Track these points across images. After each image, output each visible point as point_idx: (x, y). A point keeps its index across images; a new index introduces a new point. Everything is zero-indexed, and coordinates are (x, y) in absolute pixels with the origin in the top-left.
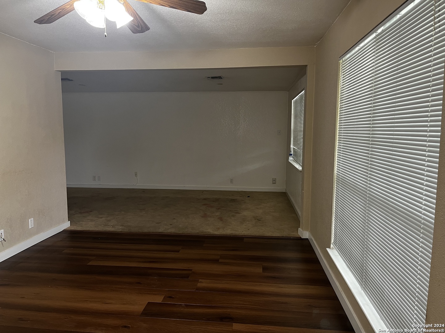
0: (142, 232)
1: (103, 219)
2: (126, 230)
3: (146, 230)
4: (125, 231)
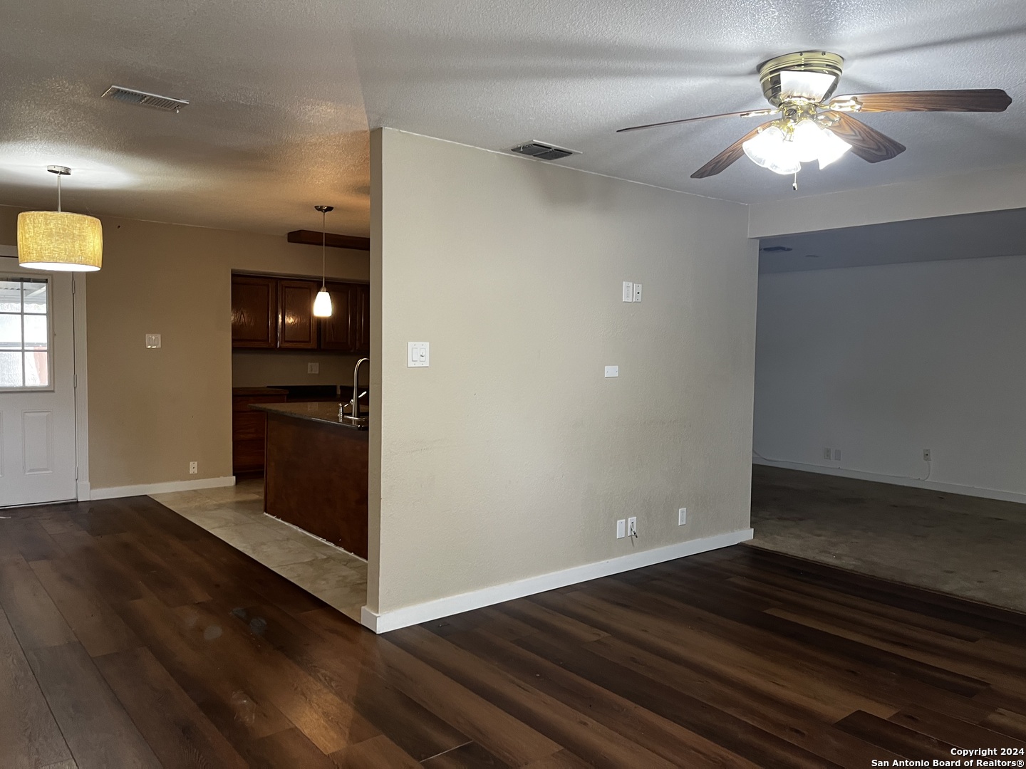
0: (902, 583)
1: (823, 538)
2: (864, 569)
3: (910, 580)
4: (862, 571)
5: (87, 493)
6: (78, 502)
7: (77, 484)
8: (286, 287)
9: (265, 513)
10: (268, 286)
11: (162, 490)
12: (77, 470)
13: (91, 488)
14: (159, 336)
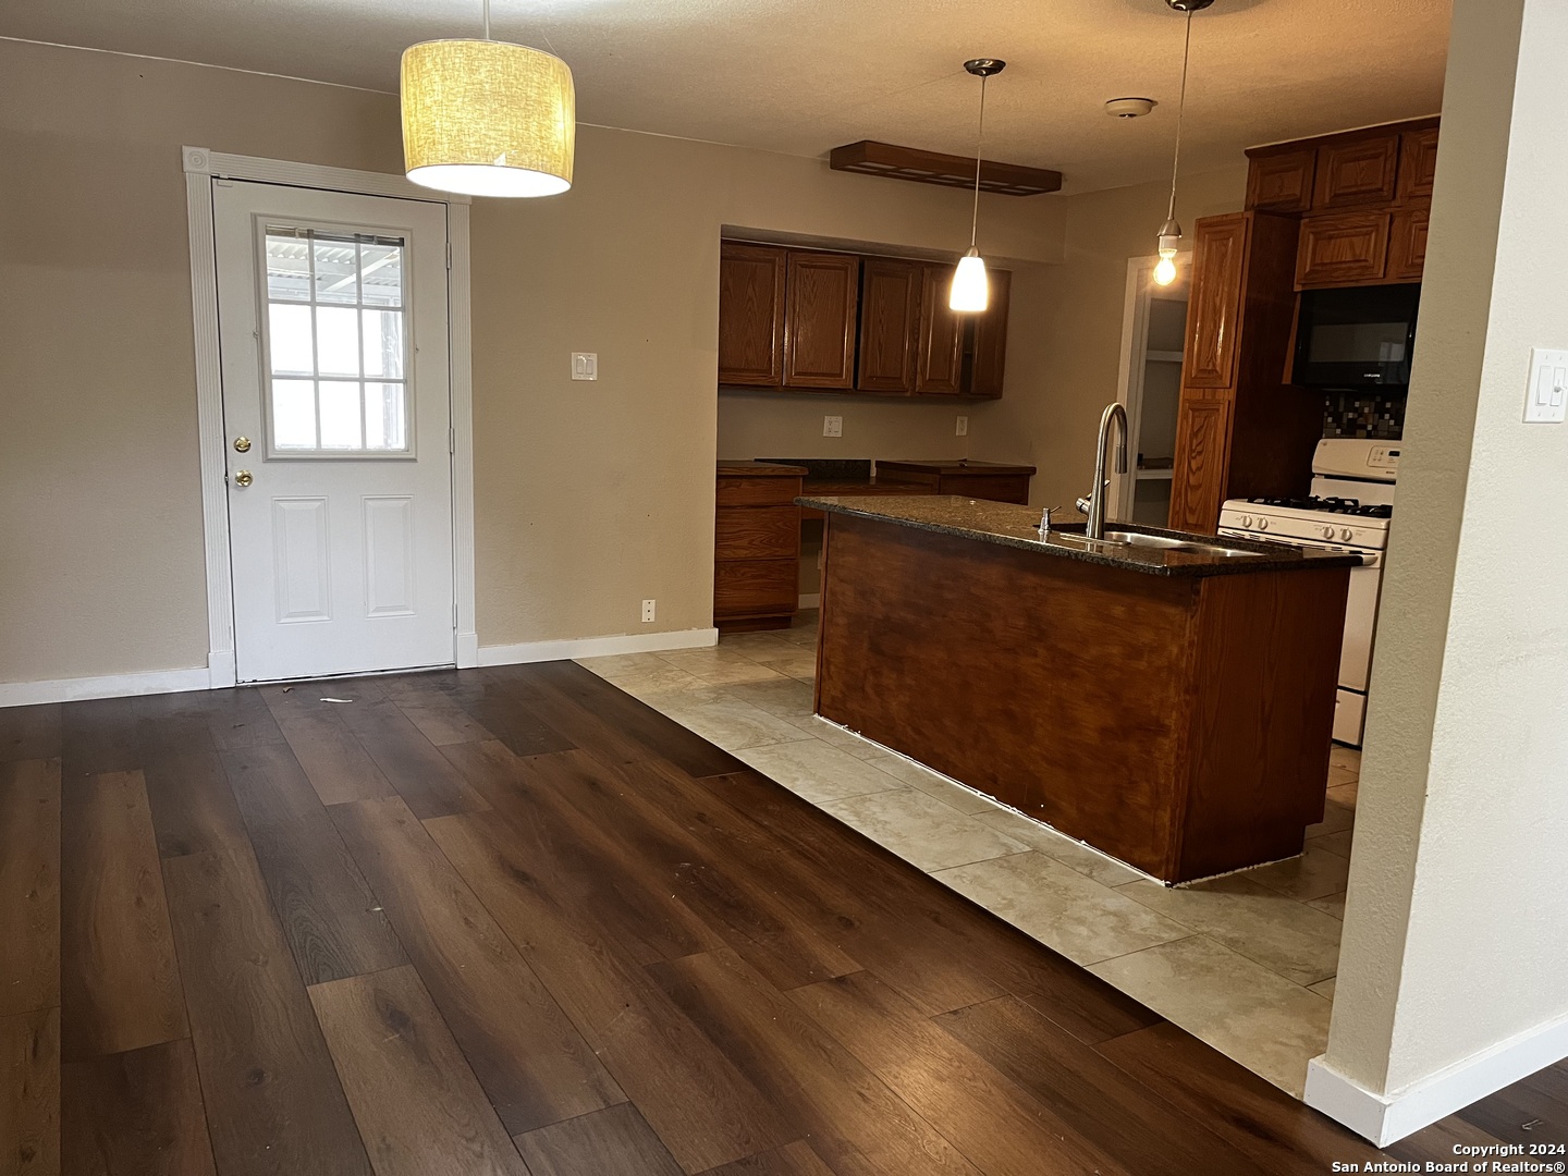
5: (472, 654)
6: (456, 669)
7: (455, 638)
8: (802, 266)
9: (816, 716)
10: (773, 262)
11: (596, 651)
12: (455, 609)
13: (479, 645)
14: (594, 357)
